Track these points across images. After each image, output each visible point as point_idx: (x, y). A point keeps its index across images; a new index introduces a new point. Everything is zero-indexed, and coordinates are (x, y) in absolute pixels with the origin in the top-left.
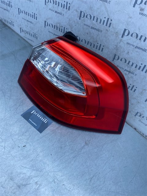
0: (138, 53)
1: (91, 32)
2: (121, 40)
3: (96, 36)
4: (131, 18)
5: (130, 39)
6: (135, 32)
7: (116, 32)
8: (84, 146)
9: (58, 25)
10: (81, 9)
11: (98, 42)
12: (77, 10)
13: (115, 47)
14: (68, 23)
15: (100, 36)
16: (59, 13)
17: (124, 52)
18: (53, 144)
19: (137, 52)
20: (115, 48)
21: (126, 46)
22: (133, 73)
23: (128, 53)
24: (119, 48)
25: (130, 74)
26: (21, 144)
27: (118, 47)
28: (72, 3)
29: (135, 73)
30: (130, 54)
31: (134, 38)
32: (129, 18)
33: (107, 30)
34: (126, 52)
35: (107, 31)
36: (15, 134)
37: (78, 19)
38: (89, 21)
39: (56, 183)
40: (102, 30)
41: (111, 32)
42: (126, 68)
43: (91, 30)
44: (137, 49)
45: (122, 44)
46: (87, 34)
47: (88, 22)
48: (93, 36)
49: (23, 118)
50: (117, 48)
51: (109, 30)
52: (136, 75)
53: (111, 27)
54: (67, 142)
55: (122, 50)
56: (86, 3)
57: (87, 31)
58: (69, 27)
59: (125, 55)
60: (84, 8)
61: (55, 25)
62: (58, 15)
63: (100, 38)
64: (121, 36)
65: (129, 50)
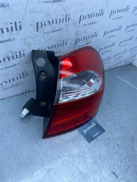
0: (91, 28)
1: (53, 36)
2: (79, 26)
3: (59, 36)
4: (83, 5)
5: (85, 21)
6: (87, 14)
7: (74, 22)
9: (10, 55)
10: (37, 21)
11: (61, 40)
12: (32, 24)
14: (23, 43)
16: (6, 41)
17: (82, 33)
19: (90, 27)
20: (75, 35)
21: (83, 28)
23: (85, 31)
24: (78, 32)
26: (117, 148)
29: (91, 41)
31: (87, 19)
32: (82, 6)
33: (67, 25)
34: (84, 32)
35: (67, 26)
37: (36, 32)
38: (48, 27)
40: (63, 27)
42: (85, 43)
43: (52, 34)
44: (90, 25)
45: (80, 29)
46: (49, 40)
48: (55, 38)
53: (70, 20)
55: (80, 33)
56: (41, 11)
57: (49, 38)
58: (26, 46)
59: (84, 35)
60: (39, 18)
61: (5, 57)
62: (5, 43)
63: (62, 35)
64: (79, 22)
65: (85, 29)
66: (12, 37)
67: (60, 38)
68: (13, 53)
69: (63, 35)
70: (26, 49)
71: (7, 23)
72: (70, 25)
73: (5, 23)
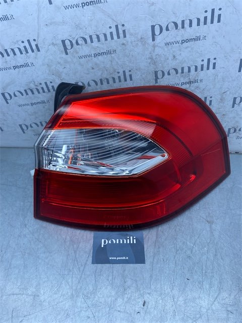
0: (189, 49)
1: (98, 62)
2: (154, 46)
3: (110, 62)
4: (153, 4)
5: (167, 36)
6: (169, 21)
7: (140, 38)
8: (211, 227)
9: (32, 86)
10: (61, 37)
11: (117, 71)
12: (54, 42)
13: (149, 61)
14: (48, 72)
15: (117, 60)
17: (168, 59)
18: (174, 262)
19: (186, 48)
20: (150, 63)
21: (166, 49)
22: (196, 81)
23: (174, 57)
24: (156, 58)
25: (192, 85)
26: (137, 306)
27: (154, 57)
28: (38, 37)
29: (199, 79)
30: (177, 57)
31: (173, 31)
32: (150, 7)
33: (123, 44)
34: (171, 57)
35: (124, 46)
36: (113, 299)
37: (64, 55)
38: (85, 47)
39: (235, 312)
40: (115, 48)
41: (131, 42)
42: (182, 80)
43: (95, 60)
44: (185, 44)
45: (158, 50)
46: (93, 69)
47: (84, 50)
48: (104, 67)
49: (99, 265)
50: (153, 61)
51: (128, 42)
52: (201, 81)
53: (127, 35)
54: (188, 243)
55: (162, 59)
56: (64, 23)
57: (90, 65)
58: (54, 76)
59: (172, 64)
60: (65, 33)
61: (26, 88)
62: (22, 70)
63: (117, 63)
64: (151, 39)
65: (174, 52)
66: (29, 61)
67: (116, 68)
68: (36, 84)
69: (119, 63)
70: (54, 80)
71: (17, 41)
72: (130, 44)
73: (15, 41)
